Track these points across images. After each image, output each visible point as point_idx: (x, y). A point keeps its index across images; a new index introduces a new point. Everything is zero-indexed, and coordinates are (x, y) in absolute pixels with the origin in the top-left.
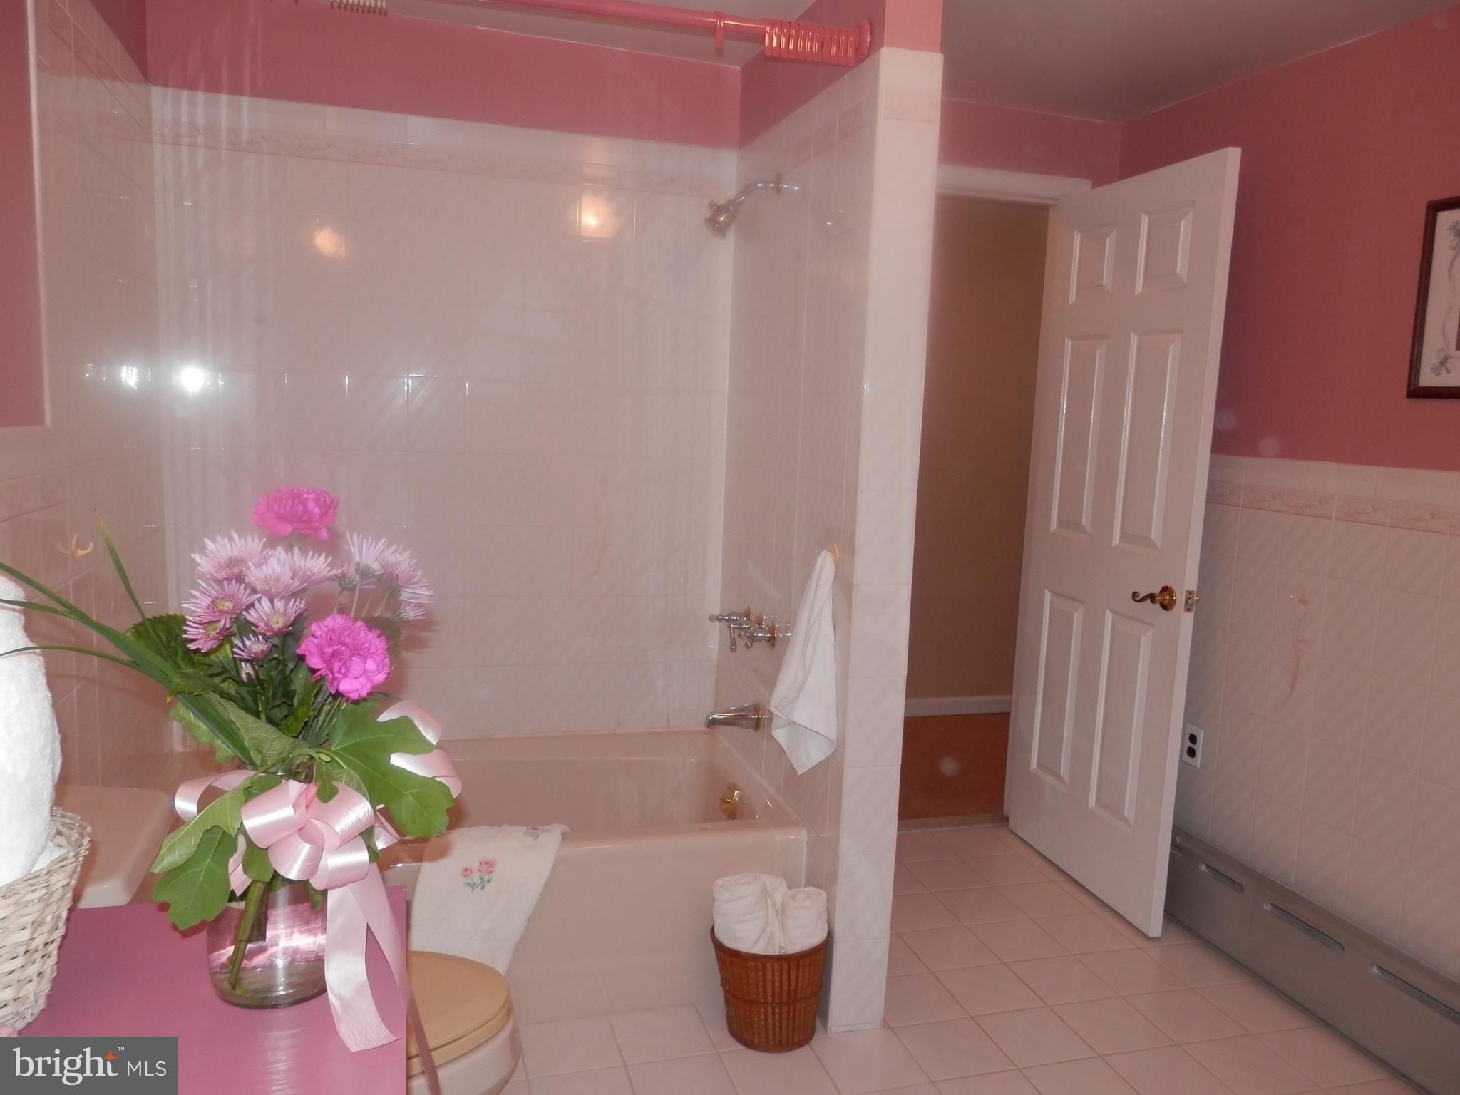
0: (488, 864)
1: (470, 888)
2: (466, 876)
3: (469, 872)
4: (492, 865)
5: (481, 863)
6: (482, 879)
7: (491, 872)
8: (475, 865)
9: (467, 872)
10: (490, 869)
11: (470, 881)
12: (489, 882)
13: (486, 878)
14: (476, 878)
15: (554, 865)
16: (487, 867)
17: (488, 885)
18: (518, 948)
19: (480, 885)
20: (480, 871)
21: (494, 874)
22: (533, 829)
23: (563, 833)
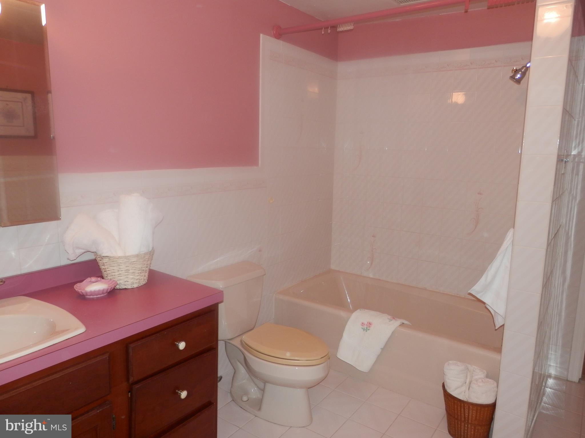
0: (370, 324)
1: (363, 330)
2: (362, 325)
3: (363, 325)
4: (371, 324)
5: (368, 323)
6: (367, 328)
7: (370, 327)
8: (366, 323)
9: (363, 324)
10: (370, 326)
11: (363, 327)
12: (368, 330)
13: (368, 328)
14: (365, 327)
15: (393, 333)
16: (369, 324)
17: (368, 331)
18: (379, 357)
19: (366, 330)
20: (367, 325)
21: (370, 328)
22: (393, 318)
23: (403, 323)
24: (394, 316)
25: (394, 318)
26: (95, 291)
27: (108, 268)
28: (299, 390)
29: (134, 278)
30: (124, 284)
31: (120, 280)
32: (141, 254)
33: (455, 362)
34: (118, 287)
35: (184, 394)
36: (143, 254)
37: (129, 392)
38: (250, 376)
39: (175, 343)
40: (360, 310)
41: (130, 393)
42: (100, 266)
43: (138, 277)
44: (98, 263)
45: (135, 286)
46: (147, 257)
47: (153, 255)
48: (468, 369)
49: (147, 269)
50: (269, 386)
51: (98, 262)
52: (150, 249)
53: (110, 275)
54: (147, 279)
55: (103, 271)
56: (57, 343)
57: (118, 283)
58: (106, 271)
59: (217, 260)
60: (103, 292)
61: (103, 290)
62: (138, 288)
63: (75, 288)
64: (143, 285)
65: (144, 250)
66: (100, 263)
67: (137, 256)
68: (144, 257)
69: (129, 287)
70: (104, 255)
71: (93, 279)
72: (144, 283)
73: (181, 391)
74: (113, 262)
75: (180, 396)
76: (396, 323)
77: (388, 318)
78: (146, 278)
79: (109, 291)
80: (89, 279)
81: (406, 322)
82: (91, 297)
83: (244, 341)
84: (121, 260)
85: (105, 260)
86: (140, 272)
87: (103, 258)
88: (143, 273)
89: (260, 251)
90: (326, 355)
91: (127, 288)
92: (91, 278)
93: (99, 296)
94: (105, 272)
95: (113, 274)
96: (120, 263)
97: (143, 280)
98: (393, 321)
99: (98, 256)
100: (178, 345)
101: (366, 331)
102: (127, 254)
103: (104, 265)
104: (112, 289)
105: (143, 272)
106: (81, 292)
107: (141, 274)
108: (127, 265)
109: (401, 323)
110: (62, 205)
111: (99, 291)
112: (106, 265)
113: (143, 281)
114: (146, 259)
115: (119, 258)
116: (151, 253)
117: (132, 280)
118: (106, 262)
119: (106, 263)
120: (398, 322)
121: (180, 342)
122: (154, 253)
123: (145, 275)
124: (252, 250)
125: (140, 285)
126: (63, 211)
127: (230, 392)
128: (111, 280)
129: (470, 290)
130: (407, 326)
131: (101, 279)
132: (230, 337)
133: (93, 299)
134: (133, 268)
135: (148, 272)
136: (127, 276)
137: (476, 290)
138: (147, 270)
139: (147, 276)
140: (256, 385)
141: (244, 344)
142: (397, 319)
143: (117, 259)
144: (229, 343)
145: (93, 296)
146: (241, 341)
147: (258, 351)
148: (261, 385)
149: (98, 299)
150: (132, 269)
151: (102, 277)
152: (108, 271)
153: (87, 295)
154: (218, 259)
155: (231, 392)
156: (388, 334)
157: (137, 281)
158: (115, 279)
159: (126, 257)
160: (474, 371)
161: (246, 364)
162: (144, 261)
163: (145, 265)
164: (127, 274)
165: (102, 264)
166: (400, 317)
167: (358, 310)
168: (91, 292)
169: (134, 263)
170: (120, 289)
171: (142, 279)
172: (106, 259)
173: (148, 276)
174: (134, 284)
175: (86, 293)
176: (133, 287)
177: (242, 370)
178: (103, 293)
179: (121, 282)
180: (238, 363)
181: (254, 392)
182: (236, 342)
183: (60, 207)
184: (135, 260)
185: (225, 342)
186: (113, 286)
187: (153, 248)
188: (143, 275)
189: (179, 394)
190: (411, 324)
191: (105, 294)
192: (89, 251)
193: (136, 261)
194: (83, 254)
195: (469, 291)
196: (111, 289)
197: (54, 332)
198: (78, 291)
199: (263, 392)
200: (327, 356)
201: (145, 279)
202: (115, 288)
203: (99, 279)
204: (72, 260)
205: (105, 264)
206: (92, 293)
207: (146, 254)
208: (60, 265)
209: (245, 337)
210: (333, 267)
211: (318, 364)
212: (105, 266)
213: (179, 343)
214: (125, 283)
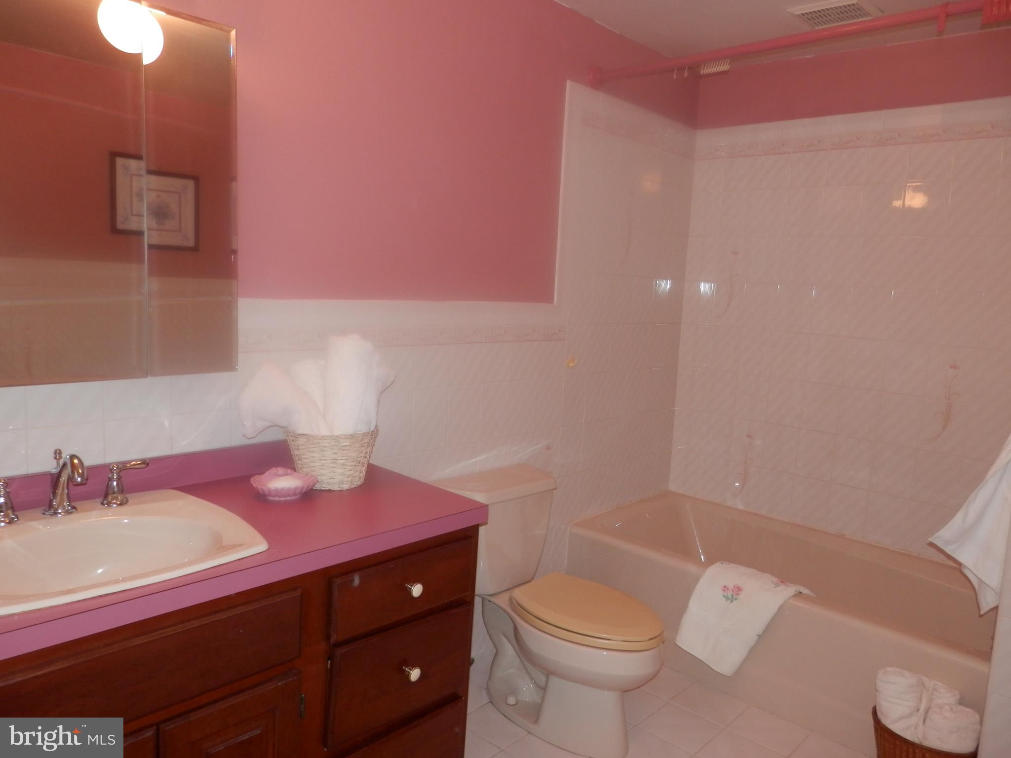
0: (739, 589)
1: (725, 600)
2: (724, 590)
3: (726, 589)
4: (740, 590)
5: (734, 587)
6: (733, 596)
7: (738, 594)
8: (731, 586)
9: (725, 588)
10: (738, 592)
11: (726, 595)
12: (735, 599)
13: (735, 597)
14: (730, 594)
15: (781, 608)
16: (737, 590)
17: (734, 602)
18: (752, 651)
19: (732, 600)
20: (733, 591)
21: (739, 596)
22: (782, 582)
23: (800, 592)
24: (784, 579)
25: (784, 583)
26: (282, 490)
27: (303, 455)
28: (606, 693)
29: (344, 473)
30: (328, 482)
31: (322, 475)
32: (357, 434)
33: (898, 669)
34: (318, 487)
35: (415, 674)
36: (360, 434)
37: (328, 660)
38: (522, 661)
39: (406, 585)
40: (722, 563)
41: (329, 662)
42: (292, 450)
43: (351, 473)
44: (288, 445)
45: (346, 487)
46: (366, 441)
47: (376, 437)
48: (923, 685)
49: (365, 461)
50: (554, 681)
51: (289, 443)
52: (372, 428)
53: (306, 466)
54: (364, 477)
55: (296, 458)
56: (225, 564)
57: (319, 480)
58: (301, 458)
59: (475, 460)
60: (294, 492)
61: (296, 489)
62: (350, 491)
63: (252, 482)
64: (358, 486)
65: (363, 429)
66: (292, 445)
67: (352, 436)
68: (362, 440)
69: (336, 488)
70: (300, 432)
71: (280, 470)
72: (359, 483)
73: (411, 668)
74: (313, 444)
75: (408, 676)
76: (789, 591)
77: (772, 582)
78: (363, 475)
79: (304, 491)
80: (273, 471)
81: (805, 591)
82: (276, 499)
83: (516, 598)
84: (326, 441)
85: (301, 441)
86: (354, 464)
87: (297, 438)
88: (358, 466)
89: (548, 448)
90: (659, 635)
91: (331, 489)
92: (278, 468)
93: (289, 498)
94: (299, 460)
95: (312, 464)
96: (324, 447)
97: (358, 478)
98: (782, 587)
99: (290, 433)
100: (410, 589)
101: (732, 602)
102: (337, 432)
103: (298, 449)
104: (308, 489)
105: (359, 464)
106: (262, 489)
107: (357, 468)
108: (336, 451)
109: (798, 592)
110: (240, 349)
111: (289, 489)
112: (303, 449)
113: (358, 480)
114: (365, 443)
115: (324, 438)
116: (373, 434)
117: (340, 477)
118: (302, 443)
119: (302, 445)
120: (791, 590)
121: (414, 583)
122: (378, 435)
123: (362, 471)
124: (535, 448)
125: (353, 486)
126: (241, 358)
127: (486, 688)
128: (307, 474)
129: (932, 538)
130: (806, 598)
131: (293, 471)
132: (492, 592)
133: (279, 502)
134: (344, 456)
135: (366, 466)
136: (333, 469)
137: (944, 536)
138: (366, 463)
139: (364, 472)
140: (532, 679)
141: (516, 604)
142: (790, 584)
143: (320, 439)
144: (489, 601)
145: (280, 497)
146: (511, 599)
147: (539, 617)
148: (542, 679)
149: (286, 503)
150: (343, 458)
151: (294, 470)
152: (304, 458)
153: (270, 495)
154: (478, 459)
155: (488, 687)
156: (773, 610)
157: (350, 479)
158: (314, 474)
159: (336, 439)
160: (934, 689)
161: (517, 638)
162: (362, 446)
163: (362, 453)
164: (333, 465)
165: (296, 447)
166: (794, 582)
167: (718, 564)
168: (277, 490)
169: (346, 448)
170: (321, 490)
171: (356, 477)
172: (303, 438)
173: (366, 472)
174: (343, 484)
175: (269, 491)
176: (341, 489)
177: (509, 651)
178: (295, 495)
179: (324, 478)
180: (504, 639)
181: (527, 691)
182: (502, 601)
183: (238, 352)
184: (347, 444)
185: (483, 599)
186: (311, 484)
187: (376, 426)
188: (359, 471)
189: (407, 673)
190: (815, 596)
191: (298, 496)
192: (277, 426)
193: (350, 446)
194: (266, 429)
195: (930, 540)
196: (308, 487)
197: (220, 547)
198: (257, 487)
199: (543, 691)
200: (659, 637)
201: (360, 477)
202: (314, 488)
203: (289, 471)
204: (249, 437)
205: (301, 447)
206: (279, 492)
207: (365, 435)
208: (229, 446)
209: (518, 594)
210: (673, 487)
211: (643, 649)
212: (300, 451)
213: (412, 586)
214: (330, 481)
